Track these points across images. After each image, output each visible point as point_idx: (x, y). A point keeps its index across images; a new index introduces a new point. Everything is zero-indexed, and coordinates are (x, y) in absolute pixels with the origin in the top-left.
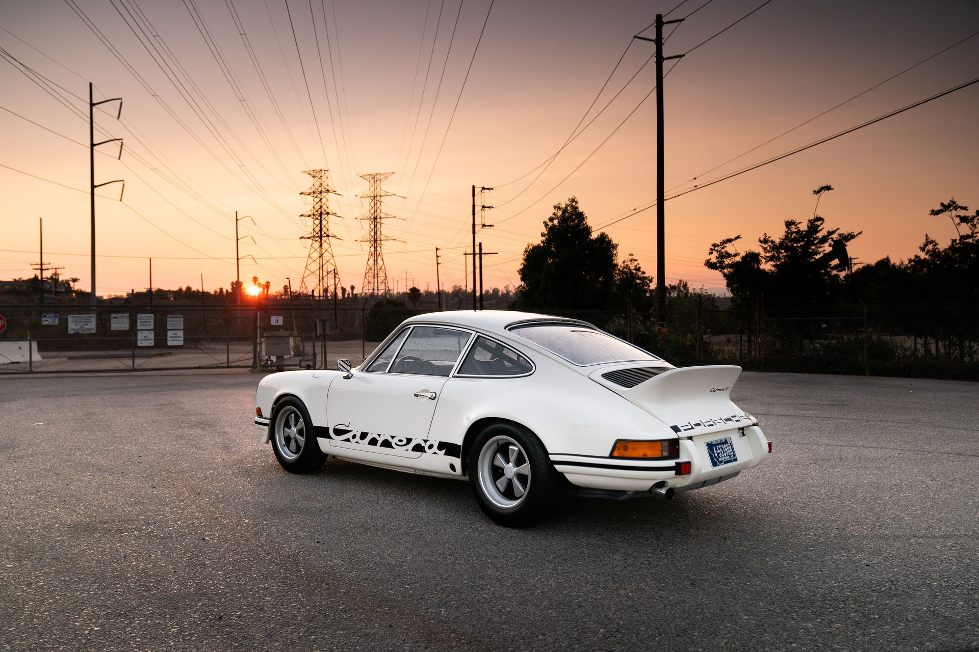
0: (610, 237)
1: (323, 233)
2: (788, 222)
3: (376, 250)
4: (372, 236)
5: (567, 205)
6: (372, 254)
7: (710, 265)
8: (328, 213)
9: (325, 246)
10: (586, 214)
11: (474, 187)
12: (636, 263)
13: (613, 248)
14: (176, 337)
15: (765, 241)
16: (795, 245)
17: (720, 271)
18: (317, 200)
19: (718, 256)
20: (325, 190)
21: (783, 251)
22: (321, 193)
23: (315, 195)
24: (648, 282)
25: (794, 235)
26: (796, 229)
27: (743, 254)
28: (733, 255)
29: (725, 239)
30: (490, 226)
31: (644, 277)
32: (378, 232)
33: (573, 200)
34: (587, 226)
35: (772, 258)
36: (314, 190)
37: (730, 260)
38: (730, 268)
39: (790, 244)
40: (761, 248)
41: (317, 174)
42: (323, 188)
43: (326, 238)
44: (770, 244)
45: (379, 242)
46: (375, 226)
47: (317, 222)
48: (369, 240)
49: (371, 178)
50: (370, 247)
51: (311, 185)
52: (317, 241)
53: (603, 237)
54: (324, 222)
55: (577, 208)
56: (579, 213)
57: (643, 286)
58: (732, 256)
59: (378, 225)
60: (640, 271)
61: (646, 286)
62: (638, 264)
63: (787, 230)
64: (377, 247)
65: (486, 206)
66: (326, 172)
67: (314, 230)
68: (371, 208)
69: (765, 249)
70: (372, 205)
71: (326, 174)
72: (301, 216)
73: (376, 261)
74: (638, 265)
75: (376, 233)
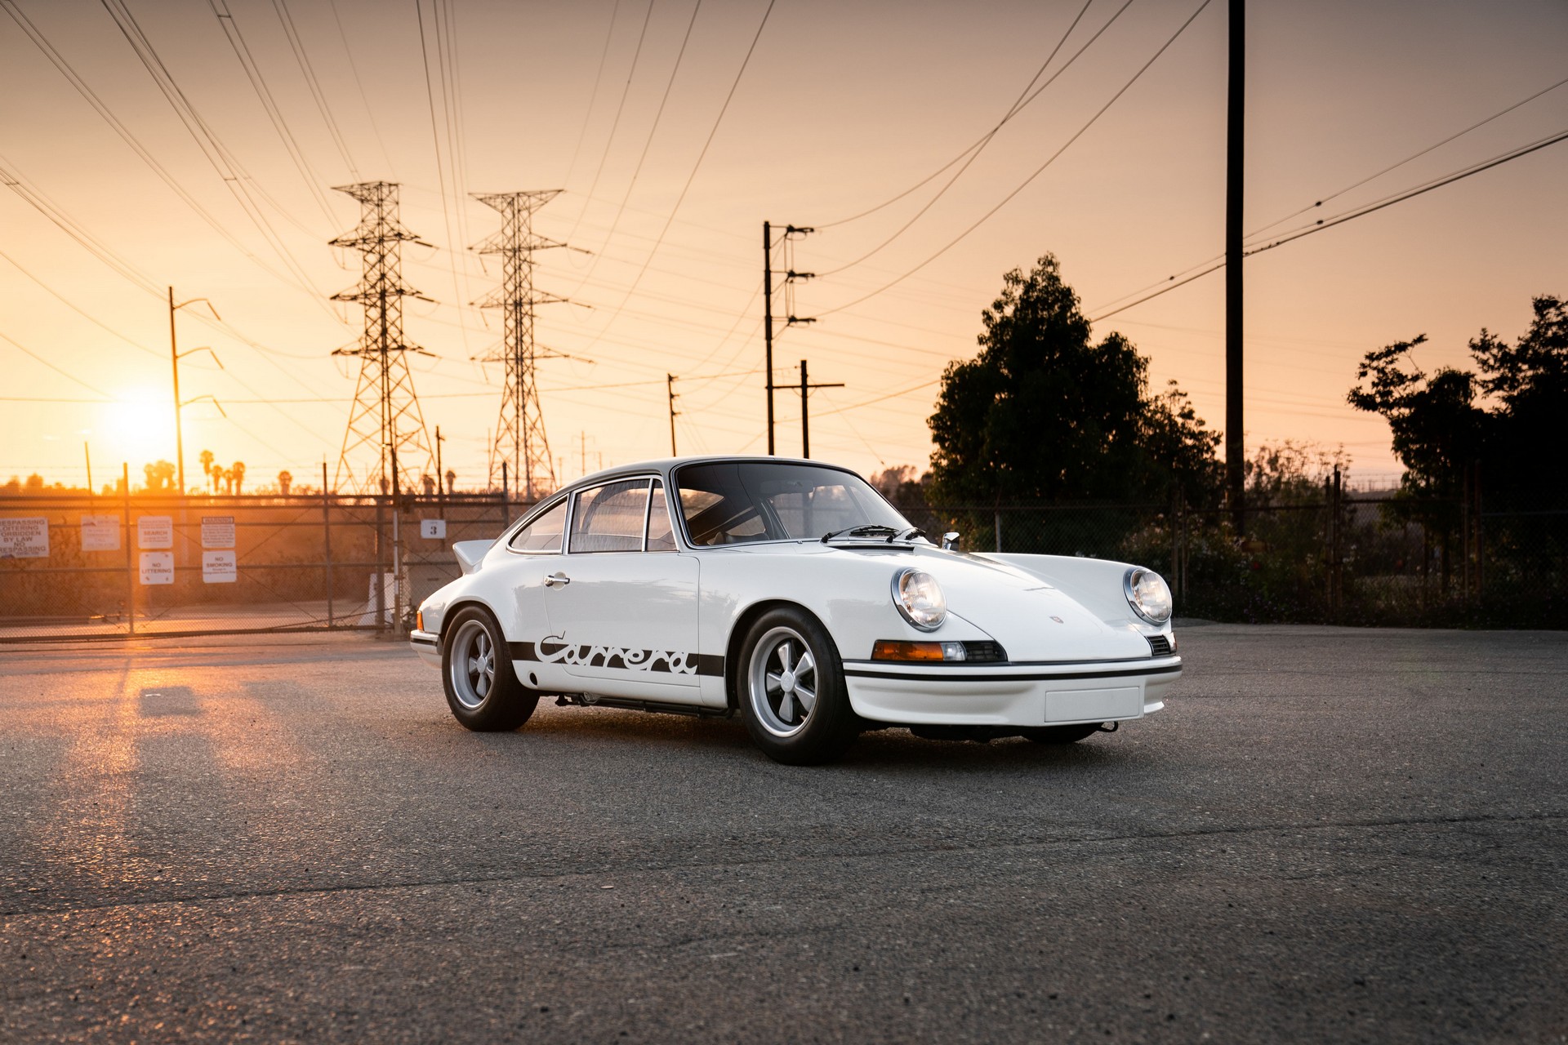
0: (1131, 342)
1: (389, 341)
2: (1540, 301)
3: (520, 382)
4: (511, 348)
5: (1036, 274)
6: (511, 392)
7: (1363, 402)
8: (401, 292)
9: (396, 372)
10: (1077, 292)
11: (767, 226)
12: (1183, 401)
13: (1138, 367)
14: (220, 565)
15: (1485, 346)
16: (1555, 352)
17: (1382, 413)
18: (372, 258)
19: (1376, 381)
20: (391, 234)
21: (1525, 367)
22: (381, 240)
23: (366, 247)
24: (1212, 443)
25: (1554, 329)
26: (1558, 315)
27: (1432, 376)
28: (1410, 377)
29: (1392, 344)
30: (807, 320)
31: (1201, 433)
32: (524, 338)
33: (1049, 262)
34: (1081, 318)
35: (1498, 384)
36: (364, 232)
37: (1405, 389)
38: (1405, 406)
39: (1543, 351)
40: (1474, 361)
41: (371, 194)
42: (386, 229)
43: (398, 352)
44: (1495, 351)
45: (528, 362)
46: (519, 323)
47: (375, 313)
48: (504, 357)
49: (505, 205)
50: (508, 375)
51: (357, 222)
52: (374, 360)
53: (1114, 344)
54: (391, 314)
55: (1057, 279)
56: (1063, 289)
57: (1201, 451)
58: (1409, 380)
59: (526, 321)
60: (1193, 418)
61: (1207, 452)
62: (1190, 403)
63: (1537, 319)
64: (523, 374)
65: (797, 271)
66: (392, 188)
67: (367, 332)
68: (507, 278)
69: (1484, 363)
70: (510, 270)
71: (395, 194)
72: (334, 298)
73: (521, 408)
74: (1188, 406)
75: (519, 340)
